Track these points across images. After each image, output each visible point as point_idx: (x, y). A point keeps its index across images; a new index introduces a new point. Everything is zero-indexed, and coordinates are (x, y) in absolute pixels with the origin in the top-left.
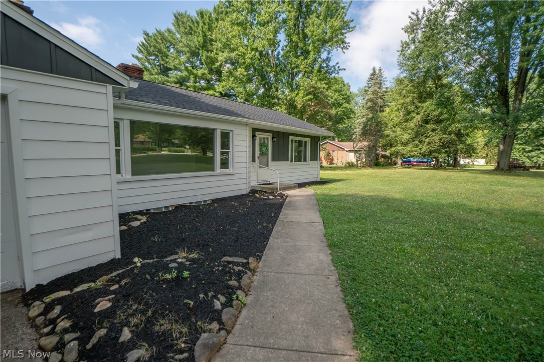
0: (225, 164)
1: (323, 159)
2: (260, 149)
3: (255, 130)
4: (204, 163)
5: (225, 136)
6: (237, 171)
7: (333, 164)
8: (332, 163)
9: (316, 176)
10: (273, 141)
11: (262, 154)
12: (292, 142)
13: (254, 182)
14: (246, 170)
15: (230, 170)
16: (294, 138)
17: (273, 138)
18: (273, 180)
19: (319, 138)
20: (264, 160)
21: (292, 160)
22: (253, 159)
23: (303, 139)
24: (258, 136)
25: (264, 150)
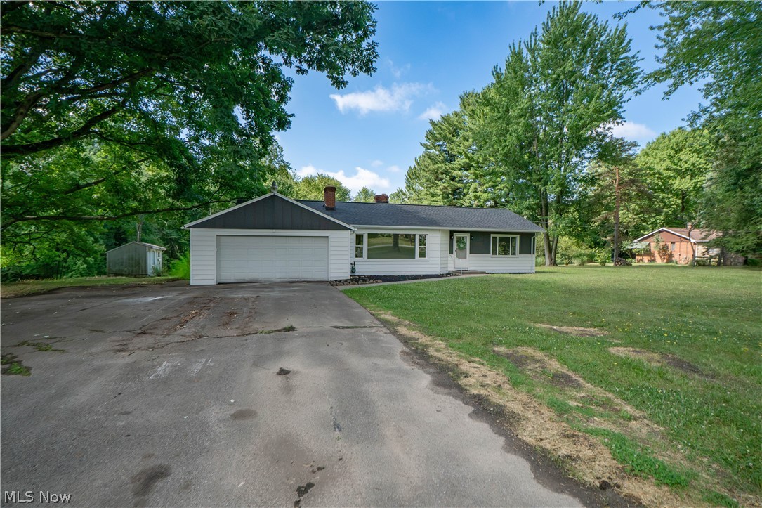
0: (422, 254)
1: (656, 254)
2: (458, 245)
3: (452, 233)
4: (410, 254)
5: (423, 241)
6: (431, 259)
7: (672, 261)
8: (670, 260)
9: (530, 268)
10: (471, 239)
11: (459, 248)
12: (495, 239)
13: (451, 268)
14: (439, 259)
15: (426, 258)
16: (498, 236)
17: (471, 237)
18: (471, 268)
19: (533, 234)
20: (462, 253)
21: (494, 253)
22: (451, 252)
23: (511, 236)
24: (455, 236)
25: (462, 245)
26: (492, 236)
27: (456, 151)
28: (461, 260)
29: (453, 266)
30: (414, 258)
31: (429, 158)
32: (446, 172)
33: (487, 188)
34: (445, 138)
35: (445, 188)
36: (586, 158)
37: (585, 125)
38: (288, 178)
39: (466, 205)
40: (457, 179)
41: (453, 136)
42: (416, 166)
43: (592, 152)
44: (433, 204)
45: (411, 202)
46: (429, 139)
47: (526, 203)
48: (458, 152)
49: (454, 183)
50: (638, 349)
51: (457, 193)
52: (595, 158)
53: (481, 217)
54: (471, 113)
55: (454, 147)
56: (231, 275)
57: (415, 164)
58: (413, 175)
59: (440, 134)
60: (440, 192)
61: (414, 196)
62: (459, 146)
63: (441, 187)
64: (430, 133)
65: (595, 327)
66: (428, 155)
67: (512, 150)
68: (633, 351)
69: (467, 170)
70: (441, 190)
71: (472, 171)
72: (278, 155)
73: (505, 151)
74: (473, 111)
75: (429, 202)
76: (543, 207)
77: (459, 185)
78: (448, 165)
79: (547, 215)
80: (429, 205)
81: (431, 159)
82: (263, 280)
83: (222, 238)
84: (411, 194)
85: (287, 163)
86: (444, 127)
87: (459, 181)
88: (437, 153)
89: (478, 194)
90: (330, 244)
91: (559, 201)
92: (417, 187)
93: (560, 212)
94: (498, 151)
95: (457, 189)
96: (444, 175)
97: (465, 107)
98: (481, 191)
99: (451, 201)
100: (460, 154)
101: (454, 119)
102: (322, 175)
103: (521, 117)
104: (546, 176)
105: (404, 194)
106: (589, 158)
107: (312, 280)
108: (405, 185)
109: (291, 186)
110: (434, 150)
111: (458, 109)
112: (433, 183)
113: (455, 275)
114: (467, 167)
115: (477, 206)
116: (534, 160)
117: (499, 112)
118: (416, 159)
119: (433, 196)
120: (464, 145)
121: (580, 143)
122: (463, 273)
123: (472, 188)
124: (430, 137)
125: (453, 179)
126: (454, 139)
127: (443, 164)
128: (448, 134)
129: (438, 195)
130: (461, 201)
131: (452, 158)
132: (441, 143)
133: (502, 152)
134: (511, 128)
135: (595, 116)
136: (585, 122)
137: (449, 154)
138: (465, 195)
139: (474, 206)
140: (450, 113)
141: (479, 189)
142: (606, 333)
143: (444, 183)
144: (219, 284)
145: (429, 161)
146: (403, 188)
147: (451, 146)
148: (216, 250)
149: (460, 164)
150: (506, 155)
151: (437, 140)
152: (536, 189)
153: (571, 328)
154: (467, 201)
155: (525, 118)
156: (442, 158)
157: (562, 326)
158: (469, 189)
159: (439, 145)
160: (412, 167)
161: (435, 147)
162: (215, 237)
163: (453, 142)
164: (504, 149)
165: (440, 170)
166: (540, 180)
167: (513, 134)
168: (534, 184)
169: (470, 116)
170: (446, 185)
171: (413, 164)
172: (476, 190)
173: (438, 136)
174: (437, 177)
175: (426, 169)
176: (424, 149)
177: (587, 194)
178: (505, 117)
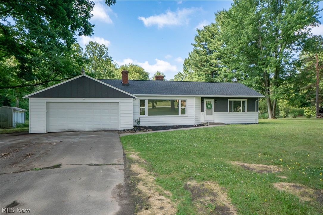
2: (207, 106)
4: (177, 112)
5: (183, 104)
6: (189, 115)
9: (255, 120)
10: (215, 102)
11: (208, 108)
12: (231, 102)
13: (202, 121)
14: (194, 115)
15: (186, 115)
16: (233, 100)
17: (215, 101)
18: (216, 121)
19: (256, 99)
20: (209, 111)
21: (231, 111)
22: (202, 111)
23: (241, 100)
24: (205, 100)
25: (209, 106)
26: (229, 100)
27: (213, 47)
28: (208, 116)
29: (203, 119)
30: (178, 115)
31: (196, 52)
32: (207, 61)
33: (232, 70)
34: (206, 40)
35: (206, 70)
36: (294, 49)
37: (292, 28)
38: (111, 66)
39: (219, 81)
40: (214, 65)
41: (211, 39)
42: (190, 58)
43: (298, 45)
44: (199, 81)
45: (187, 80)
46: (197, 41)
47: (254, 79)
48: (214, 48)
49: (212, 67)
50: (298, 185)
51: (214, 73)
52: (300, 49)
53: (222, 88)
54: (221, 23)
55: (212, 45)
56: (55, 127)
57: (189, 56)
58: (187, 63)
59: (203, 37)
60: (203, 73)
61: (188, 76)
62: (215, 44)
63: (204, 70)
64: (197, 37)
65: (275, 164)
66: (195, 50)
67: (245, 46)
68: (293, 186)
69: (220, 59)
70: (204, 72)
71: (222, 60)
72: (104, 53)
73: (240, 46)
74: (222, 22)
75: (197, 79)
76: (266, 81)
77: (215, 69)
78: (208, 57)
79: (269, 86)
80: (197, 82)
81: (198, 53)
82: (77, 130)
83: (50, 104)
84: (186, 75)
85: (110, 57)
86: (205, 33)
87: (215, 66)
88: (202, 49)
89: (227, 74)
90: (121, 107)
91: (276, 77)
92: (190, 70)
93: (277, 84)
94: (236, 46)
95: (214, 71)
96: (206, 63)
97: (218, 20)
98: (228, 72)
99: (210, 78)
100: (215, 49)
101: (212, 29)
102: (132, 64)
103: (250, 24)
104: (267, 62)
105: (182, 75)
106: (296, 49)
107: (109, 129)
108: (183, 69)
109: (112, 71)
110: (200, 48)
111: (214, 22)
112: (199, 68)
113: (203, 126)
114: (220, 57)
115: (227, 81)
116: (259, 52)
117: (237, 22)
118: (189, 54)
119: (199, 76)
120: (218, 44)
121: (289, 40)
122: (210, 124)
123: (223, 70)
124: (197, 40)
125: (211, 65)
126: (212, 40)
127: (205, 56)
128: (208, 37)
129: (203, 75)
130: (216, 79)
131: (211, 52)
132: (204, 43)
133: (238, 47)
134: (244, 32)
135: (298, 21)
136: (292, 25)
137: (209, 50)
138: (219, 75)
139: (225, 82)
140: (210, 24)
141: (228, 71)
142: (281, 170)
143: (206, 67)
144: (48, 133)
145: (197, 54)
146: (182, 71)
147: (210, 45)
148: (46, 111)
149: (215, 56)
150: (241, 49)
151: (201, 41)
152: (261, 70)
153: (257, 165)
154: (220, 78)
155: (253, 25)
156: (204, 52)
157: (251, 163)
158: (221, 71)
159: (203, 45)
160: (187, 58)
161: (200, 46)
162: (46, 103)
163: (211, 42)
164: (239, 45)
165: (203, 60)
166: (263, 64)
167: (245, 35)
168: (259, 67)
169: (222, 26)
170: (207, 69)
171: (188, 57)
172: (225, 72)
173: (202, 39)
174: (202, 64)
175: (194, 59)
176: (193, 47)
177: (296, 72)
178: (241, 25)
